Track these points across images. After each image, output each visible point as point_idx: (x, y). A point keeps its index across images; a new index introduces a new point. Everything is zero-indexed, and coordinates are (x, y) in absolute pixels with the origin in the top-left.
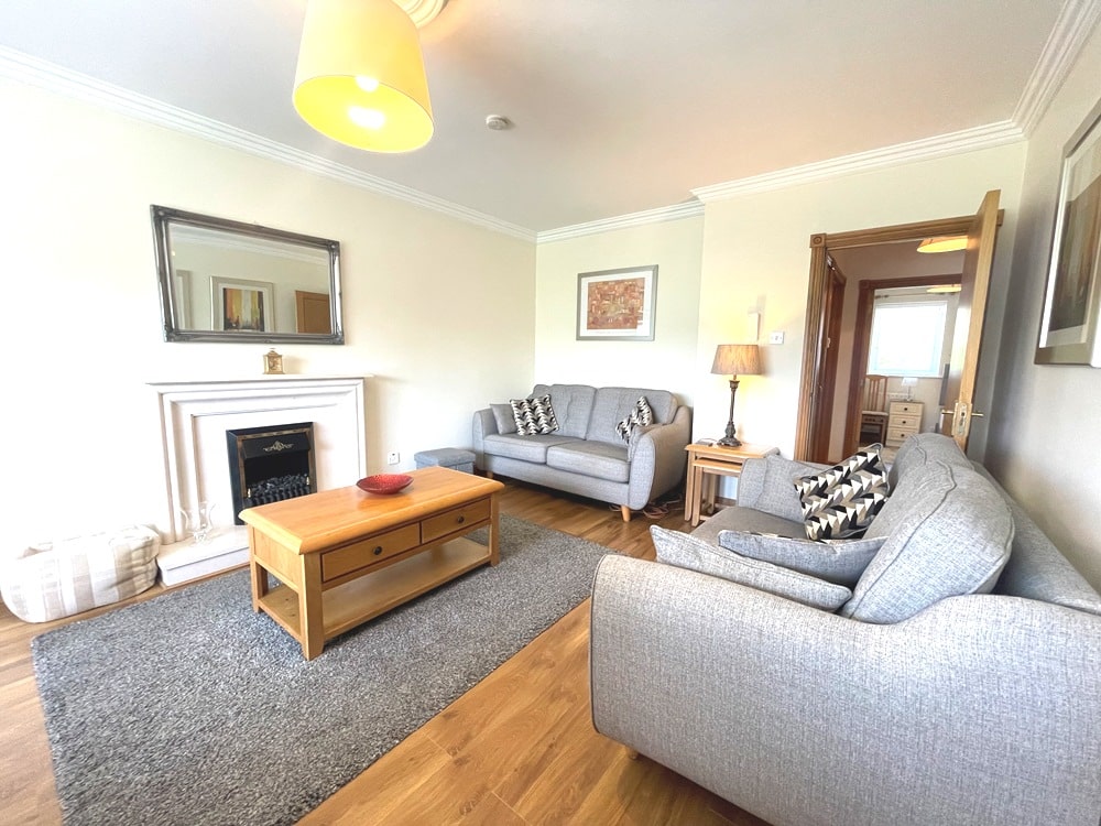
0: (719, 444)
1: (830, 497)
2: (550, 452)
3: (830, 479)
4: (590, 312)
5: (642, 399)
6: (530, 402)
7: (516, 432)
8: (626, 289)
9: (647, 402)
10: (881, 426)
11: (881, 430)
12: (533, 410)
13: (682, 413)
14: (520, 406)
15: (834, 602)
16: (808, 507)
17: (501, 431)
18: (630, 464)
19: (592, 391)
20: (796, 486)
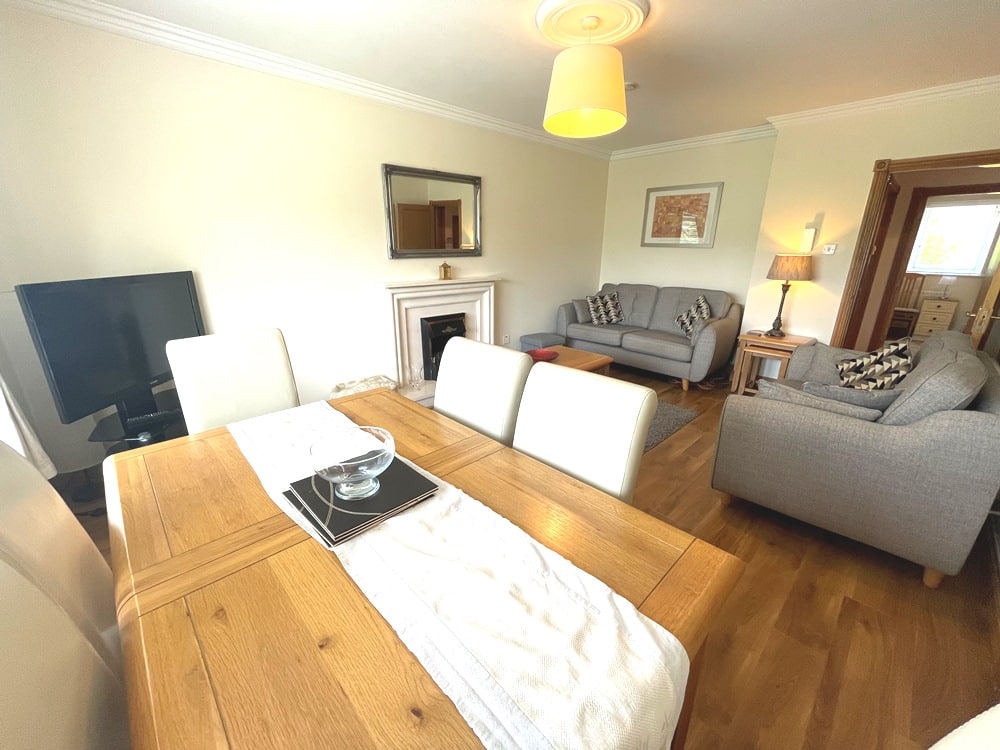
0: (766, 335)
1: (865, 373)
2: (625, 337)
3: (866, 361)
4: (655, 222)
5: (701, 298)
6: (602, 298)
7: (591, 321)
8: (691, 203)
9: (706, 301)
10: (910, 322)
11: (909, 325)
12: (605, 305)
13: (735, 309)
14: (594, 301)
15: (872, 417)
16: (846, 379)
17: (580, 321)
18: (693, 348)
19: (655, 290)
20: (837, 366)
